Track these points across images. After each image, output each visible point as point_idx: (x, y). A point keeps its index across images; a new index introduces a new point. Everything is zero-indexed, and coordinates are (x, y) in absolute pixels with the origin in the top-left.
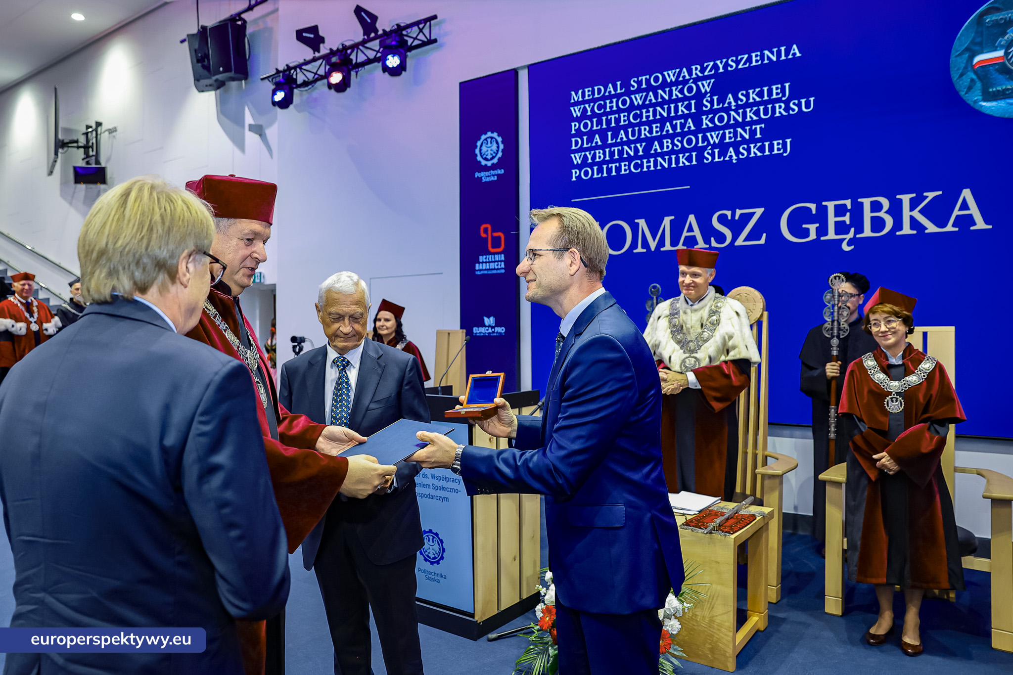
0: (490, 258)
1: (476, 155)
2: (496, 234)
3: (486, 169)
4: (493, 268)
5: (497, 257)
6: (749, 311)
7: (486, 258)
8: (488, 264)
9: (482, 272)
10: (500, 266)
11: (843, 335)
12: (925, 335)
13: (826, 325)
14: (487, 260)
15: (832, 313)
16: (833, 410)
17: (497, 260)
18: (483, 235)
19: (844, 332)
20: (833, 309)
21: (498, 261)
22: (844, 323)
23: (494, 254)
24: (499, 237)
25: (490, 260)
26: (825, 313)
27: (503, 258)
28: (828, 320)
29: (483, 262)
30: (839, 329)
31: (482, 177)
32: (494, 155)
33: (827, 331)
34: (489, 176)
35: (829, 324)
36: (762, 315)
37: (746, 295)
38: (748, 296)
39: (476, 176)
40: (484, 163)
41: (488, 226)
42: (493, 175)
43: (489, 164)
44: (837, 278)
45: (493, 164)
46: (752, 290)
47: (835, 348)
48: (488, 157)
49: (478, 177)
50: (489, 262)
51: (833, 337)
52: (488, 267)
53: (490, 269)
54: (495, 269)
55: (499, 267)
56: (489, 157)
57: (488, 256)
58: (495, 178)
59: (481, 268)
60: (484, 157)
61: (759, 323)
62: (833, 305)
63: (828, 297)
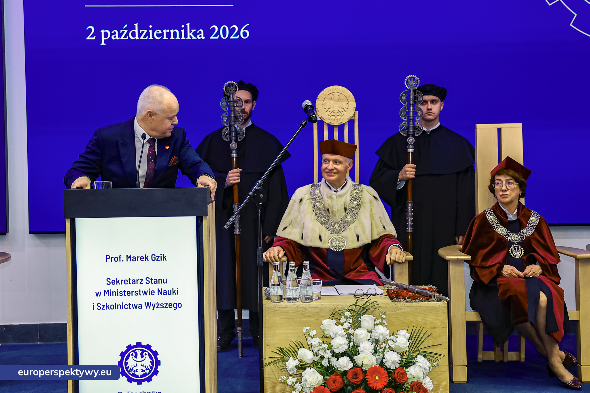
11: (417, 134)
12: (499, 131)
13: (403, 123)
15: (408, 113)
16: (410, 205)
19: (419, 131)
20: (409, 108)
26: (401, 113)
28: (405, 119)
30: (415, 128)
33: (403, 130)
37: (339, 94)
38: (341, 95)
44: (412, 79)
46: (345, 89)
47: (411, 147)
51: (408, 136)
61: (351, 122)
62: (409, 105)
63: (404, 98)
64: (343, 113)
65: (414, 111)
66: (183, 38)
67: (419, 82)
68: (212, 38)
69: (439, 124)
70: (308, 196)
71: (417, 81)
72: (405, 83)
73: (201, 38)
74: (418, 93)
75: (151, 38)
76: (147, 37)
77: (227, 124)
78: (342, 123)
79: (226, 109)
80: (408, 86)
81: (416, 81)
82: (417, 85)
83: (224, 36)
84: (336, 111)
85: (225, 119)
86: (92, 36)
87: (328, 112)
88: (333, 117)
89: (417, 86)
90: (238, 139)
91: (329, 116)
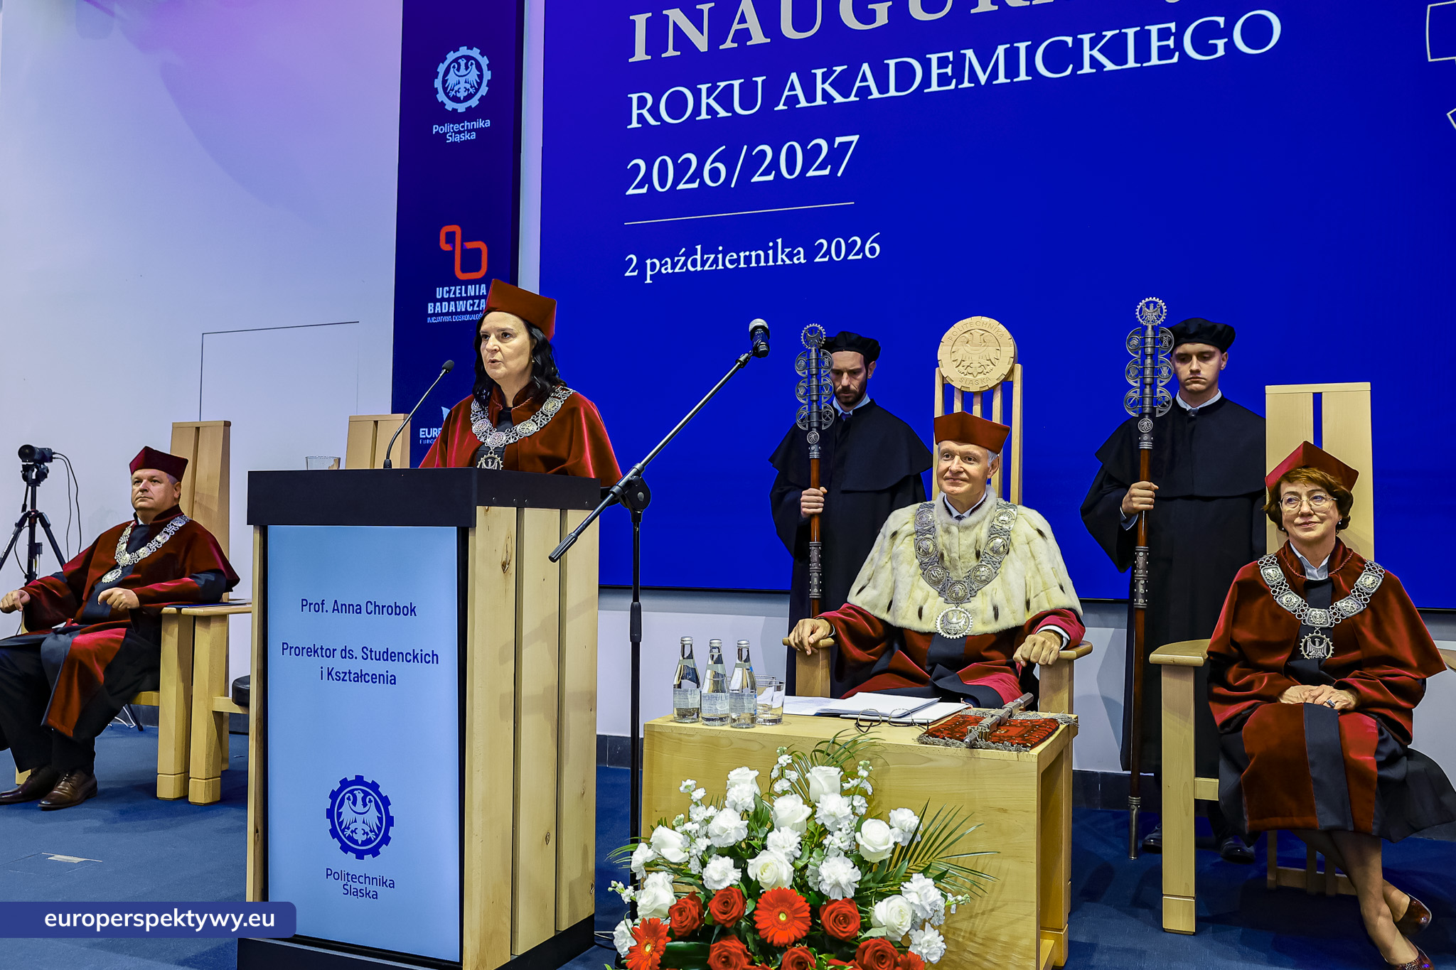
0: (457, 290)
1: (436, 91)
2: (470, 245)
3: (455, 117)
4: (463, 310)
5: (471, 290)
6: (989, 363)
7: (449, 292)
8: (452, 303)
9: (440, 319)
10: (479, 306)
11: (1160, 412)
12: (1317, 398)
13: (1131, 394)
14: (452, 296)
15: (1142, 372)
16: (1141, 554)
17: (473, 294)
18: (446, 247)
19: (1163, 406)
20: (1143, 363)
21: (473, 298)
22: (1164, 390)
23: (467, 283)
24: (479, 251)
25: (458, 295)
26: (1129, 372)
27: (484, 291)
28: (1135, 384)
29: (442, 300)
30: (1154, 401)
31: (445, 134)
32: (472, 91)
33: (1132, 405)
34: (460, 132)
35: (1136, 392)
36: (1012, 371)
37: (983, 332)
38: (986, 334)
39: (434, 131)
40: (450, 105)
41: (456, 229)
42: (469, 131)
43: (461, 108)
44: (1152, 306)
45: (469, 109)
46: (994, 322)
48: (458, 95)
49: (437, 132)
50: (455, 299)
51: (1142, 415)
52: (452, 309)
53: (456, 313)
54: (466, 312)
55: (476, 309)
56: (462, 95)
57: (453, 288)
58: (474, 136)
59: (438, 309)
60: (451, 95)
61: (1006, 386)
62: (1144, 356)
63: (1135, 342)
64: (988, 369)
65: (1153, 368)
66: (771, 263)
67: (1165, 311)
68: (817, 260)
69: (1218, 396)
70: (910, 528)
71: (1161, 307)
72: (1137, 313)
73: (800, 263)
74: (1163, 332)
75: (720, 267)
76: (715, 265)
77: (805, 400)
78: (987, 388)
79: (804, 373)
80: (1143, 320)
81: (1159, 310)
82: (1160, 317)
83: (838, 256)
84: (976, 365)
85: (802, 391)
86: (632, 271)
87: (960, 367)
88: (970, 377)
89: (1162, 320)
90: (823, 426)
91: (963, 375)
